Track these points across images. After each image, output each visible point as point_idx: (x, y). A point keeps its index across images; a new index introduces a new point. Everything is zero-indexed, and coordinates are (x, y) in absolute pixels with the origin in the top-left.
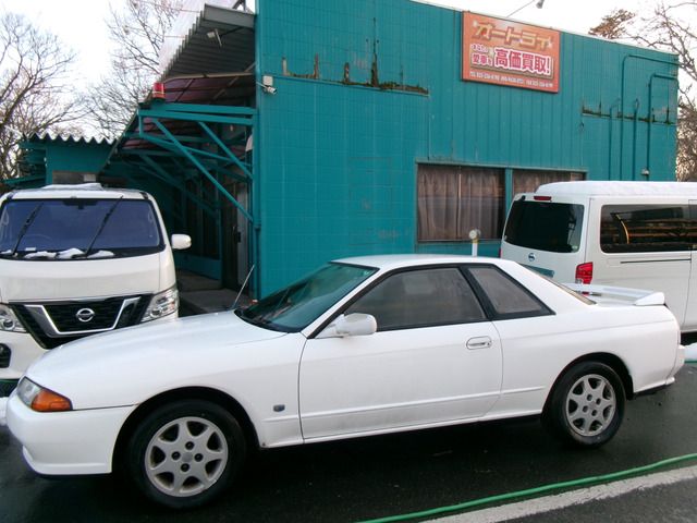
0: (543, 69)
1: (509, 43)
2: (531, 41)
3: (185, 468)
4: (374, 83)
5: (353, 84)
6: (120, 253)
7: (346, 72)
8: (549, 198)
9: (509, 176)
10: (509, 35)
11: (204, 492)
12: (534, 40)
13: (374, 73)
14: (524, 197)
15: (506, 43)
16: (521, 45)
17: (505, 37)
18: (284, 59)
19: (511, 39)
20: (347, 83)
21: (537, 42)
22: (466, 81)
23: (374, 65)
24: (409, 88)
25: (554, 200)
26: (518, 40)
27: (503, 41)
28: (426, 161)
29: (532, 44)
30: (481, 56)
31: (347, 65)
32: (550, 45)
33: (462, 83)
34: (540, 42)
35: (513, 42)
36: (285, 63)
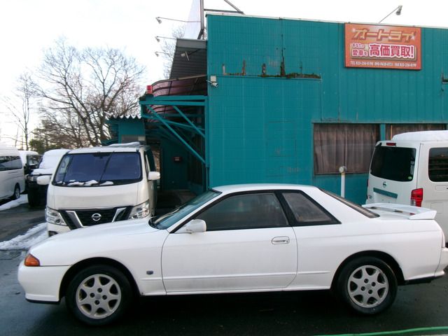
0: (408, 54)
1: (381, 40)
2: (397, 37)
3: (97, 302)
4: (282, 74)
5: (268, 76)
6: (117, 183)
7: (263, 69)
8: (395, 144)
9: (383, 129)
10: (380, 34)
11: (107, 317)
12: (400, 35)
13: (282, 68)
14: (381, 144)
15: (378, 40)
16: (389, 41)
17: (377, 36)
18: (223, 65)
19: (382, 37)
20: (264, 76)
21: (402, 37)
22: (348, 68)
23: (282, 63)
24: (307, 76)
25: (398, 146)
26: (387, 37)
27: (375, 39)
28: (319, 121)
29: (399, 39)
30: (358, 50)
31: (264, 65)
32: (413, 38)
33: (345, 70)
34: (405, 36)
35: (384, 39)
36: (224, 67)
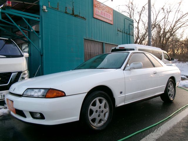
0: (110, 18)
1: (103, 10)
3: (99, 116)
4: (73, 14)
5: (68, 13)
7: (66, 10)
9: (104, 44)
10: (103, 8)
11: (104, 124)
13: (73, 11)
14: (116, 48)
16: (105, 11)
17: (102, 8)
18: (49, 2)
20: (66, 13)
22: (94, 18)
23: (73, 9)
24: (81, 17)
25: (125, 48)
26: (105, 9)
28: (86, 38)
29: (108, 11)
30: (98, 12)
31: (66, 8)
32: (111, 12)
33: (93, 19)
36: (49, 3)
